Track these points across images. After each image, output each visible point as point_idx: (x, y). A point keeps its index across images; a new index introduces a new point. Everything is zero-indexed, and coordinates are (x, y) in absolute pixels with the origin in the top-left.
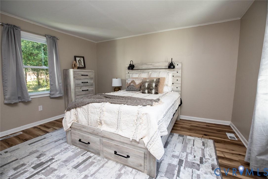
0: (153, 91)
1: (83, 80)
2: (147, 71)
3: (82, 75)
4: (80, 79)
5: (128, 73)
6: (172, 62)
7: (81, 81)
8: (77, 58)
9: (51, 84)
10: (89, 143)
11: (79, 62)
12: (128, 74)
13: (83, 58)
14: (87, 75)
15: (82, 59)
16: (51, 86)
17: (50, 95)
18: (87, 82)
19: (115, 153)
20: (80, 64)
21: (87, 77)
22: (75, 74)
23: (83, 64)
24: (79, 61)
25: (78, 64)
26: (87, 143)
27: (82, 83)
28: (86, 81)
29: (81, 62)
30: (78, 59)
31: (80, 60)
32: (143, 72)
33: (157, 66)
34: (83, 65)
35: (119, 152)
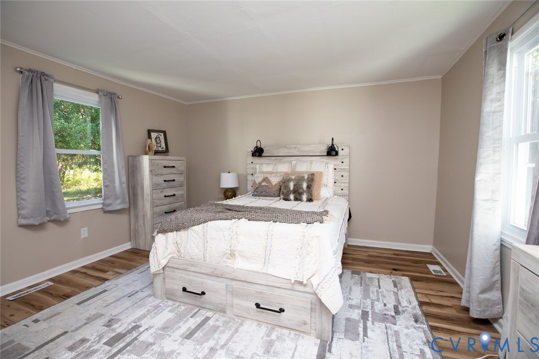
0: (305, 197)
1: (166, 176)
2: (287, 159)
3: (165, 167)
4: (161, 175)
5: (252, 162)
6: (333, 145)
7: (162, 179)
8: (152, 134)
9: (106, 184)
10: (203, 293)
11: (156, 141)
12: (252, 165)
13: (164, 133)
14: (174, 167)
15: (161, 135)
16: (106, 188)
17: (104, 206)
18: (174, 180)
19: (258, 306)
20: (159, 145)
21: (173, 170)
22: (152, 165)
23: (163, 145)
24: (156, 138)
25: (155, 144)
26: (200, 293)
27: (165, 181)
28: (171, 177)
29: (161, 142)
30: (154, 135)
31: (159, 137)
32: (280, 161)
33: (306, 151)
34: (164, 147)
35: (263, 304)
